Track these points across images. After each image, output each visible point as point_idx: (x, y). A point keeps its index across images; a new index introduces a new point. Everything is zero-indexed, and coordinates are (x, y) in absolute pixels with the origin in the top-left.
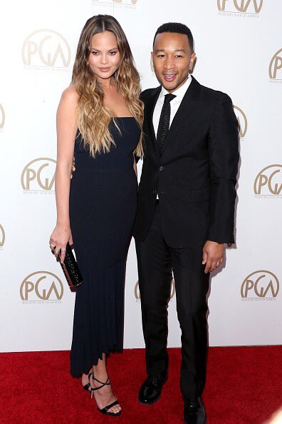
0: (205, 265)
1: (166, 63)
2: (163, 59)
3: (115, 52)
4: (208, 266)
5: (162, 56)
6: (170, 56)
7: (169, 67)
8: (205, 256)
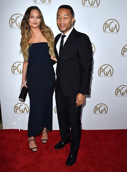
0: (77, 103)
1: (60, 21)
2: (60, 19)
3: (39, 18)
4: (78, 104)
5: (59, 18)
6: (62, 18)
7: (62, 23)
8: (77, 100)
